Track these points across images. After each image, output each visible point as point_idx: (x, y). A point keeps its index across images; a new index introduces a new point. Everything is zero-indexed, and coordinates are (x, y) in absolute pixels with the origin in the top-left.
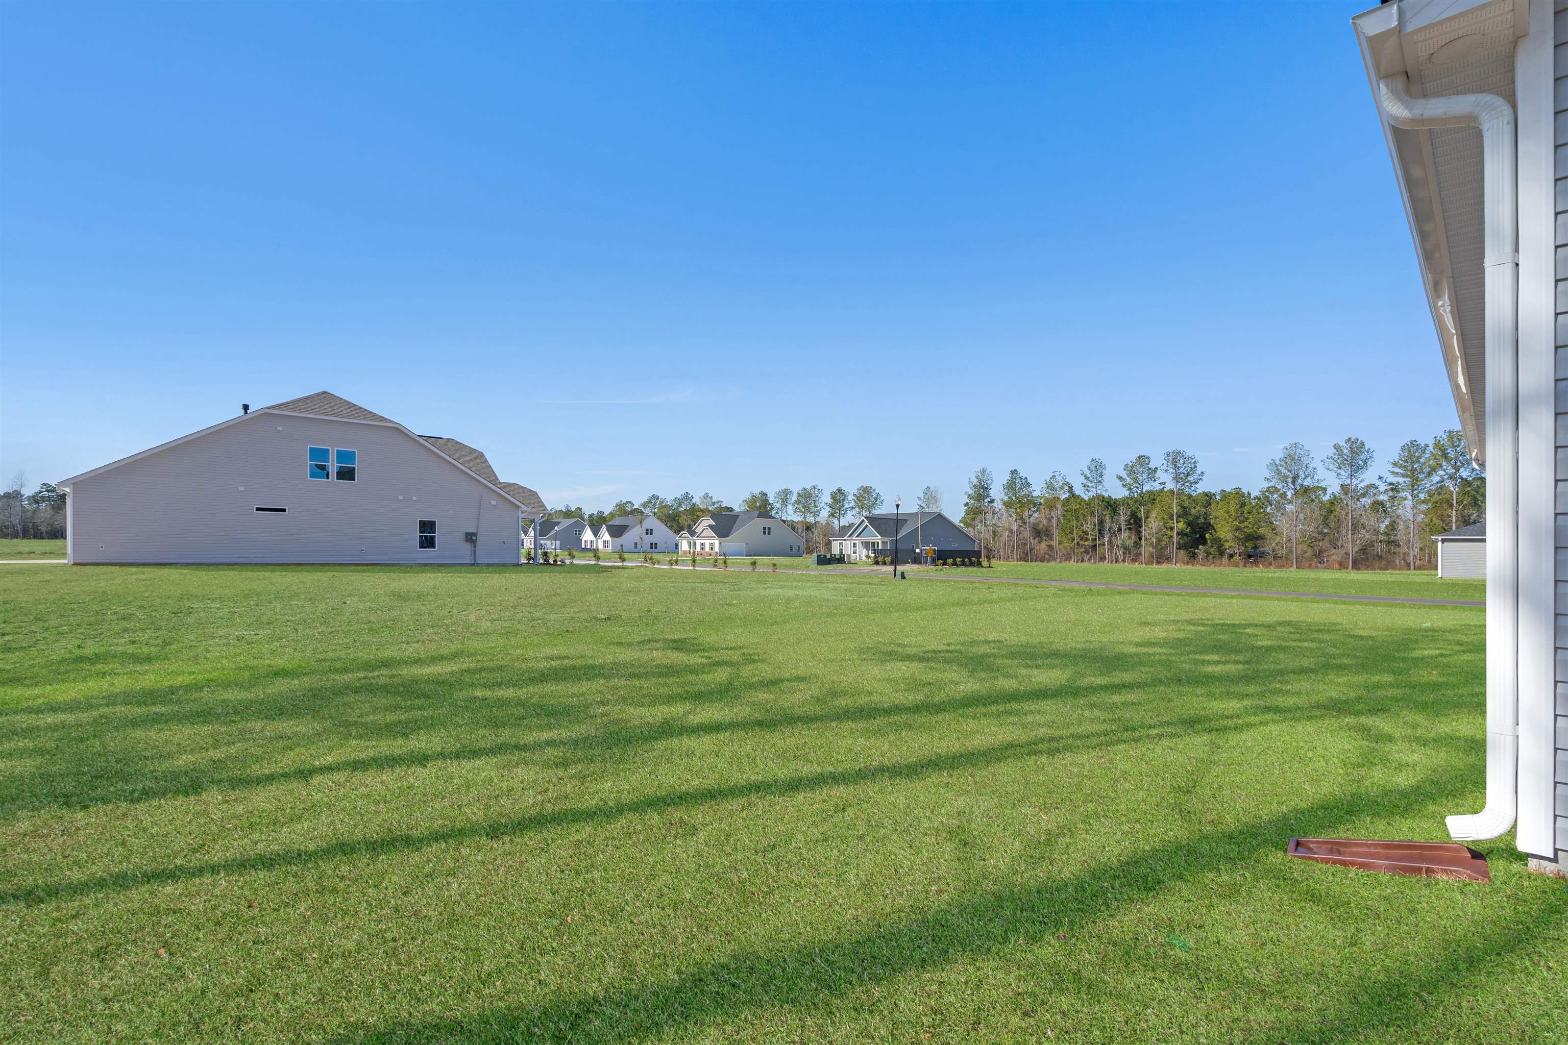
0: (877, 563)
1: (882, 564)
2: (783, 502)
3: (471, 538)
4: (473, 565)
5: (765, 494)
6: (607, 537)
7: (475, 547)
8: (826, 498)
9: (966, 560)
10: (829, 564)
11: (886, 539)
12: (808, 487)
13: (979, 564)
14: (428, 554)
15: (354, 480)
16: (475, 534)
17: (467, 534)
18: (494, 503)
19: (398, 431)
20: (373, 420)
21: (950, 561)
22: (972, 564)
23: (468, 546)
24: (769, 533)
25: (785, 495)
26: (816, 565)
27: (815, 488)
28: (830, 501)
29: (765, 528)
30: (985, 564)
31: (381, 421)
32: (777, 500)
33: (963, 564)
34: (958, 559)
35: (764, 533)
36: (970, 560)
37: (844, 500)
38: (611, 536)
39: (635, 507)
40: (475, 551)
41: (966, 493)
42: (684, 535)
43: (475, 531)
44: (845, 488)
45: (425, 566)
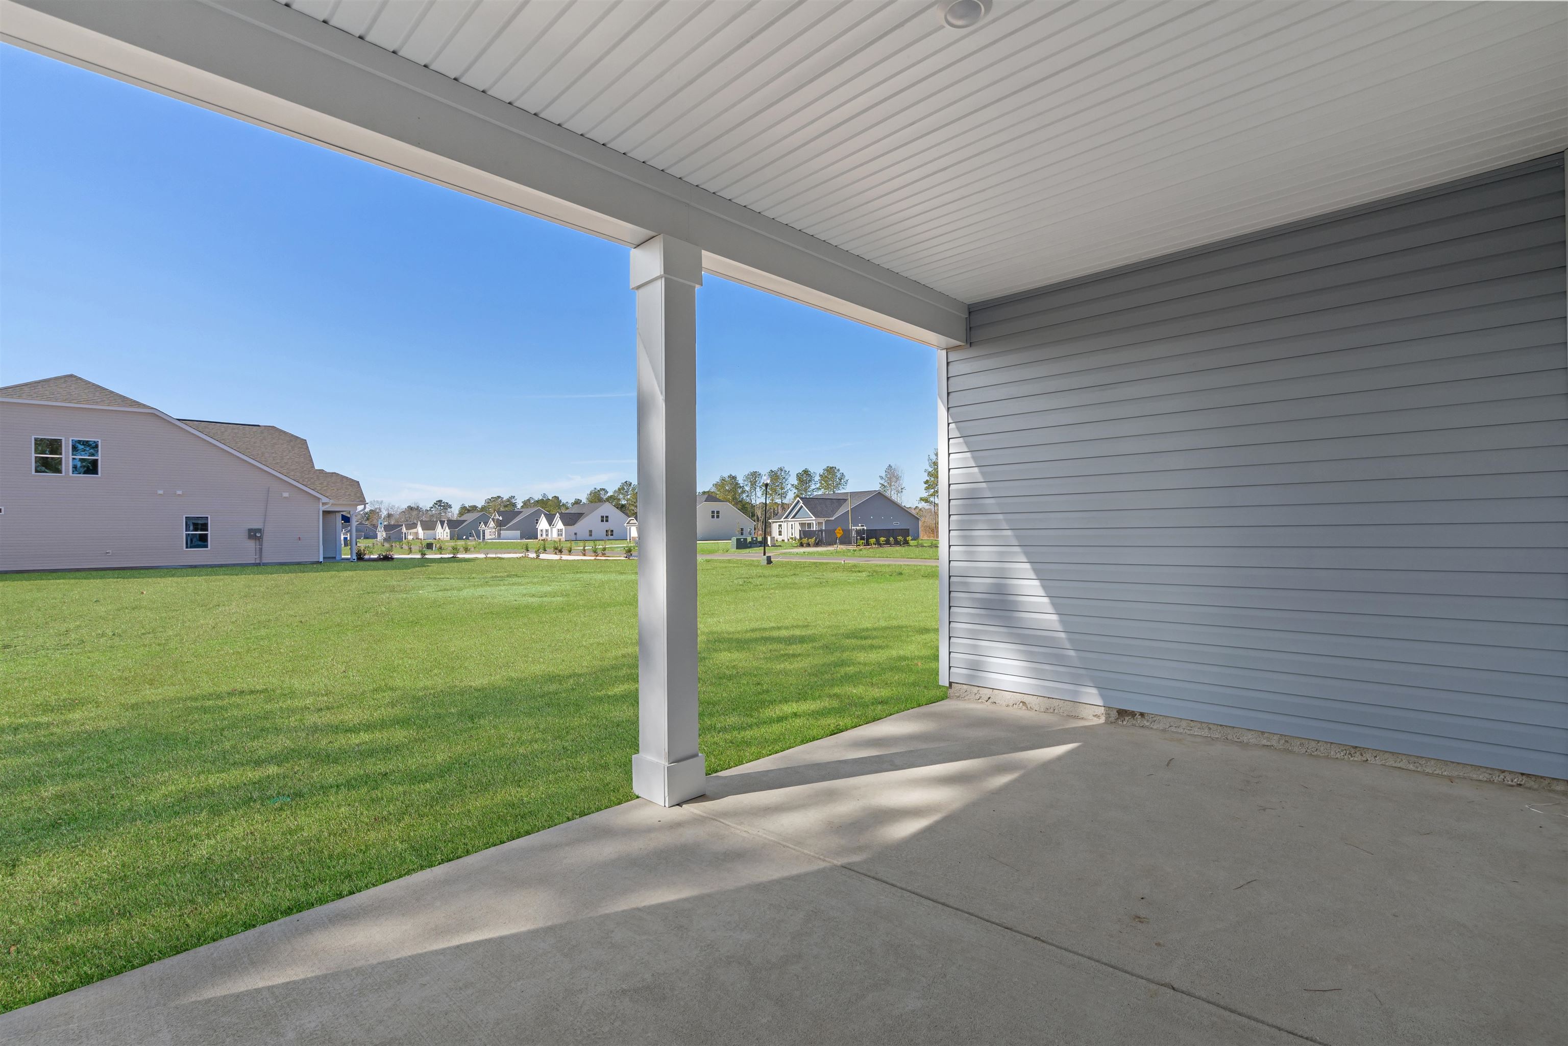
0: (802, 545)
1: (806, 546)
2: (752, 485)
3: (254, 534)
4: (259, 566)
5: (734, 478)
6: (560, 525)
7: (261, 545)
8: (793, 480)
9: (891, 539)
10: (750, 547)
11: (822, 520)
12: (775, 469)
13: (906, 543)
14: (197, 555)
15: (97, 474)
16: (259, 530)
17: (250, 530)
18: (286, 495)
19: (155, 416)
20: (124, 406)
21: (873, 541)
22: (897, 543)
23: (251, 545)
24: (718, 517)
25: (754, 477)
26: (735, 549)
27: (781, 470)
28: (796, 482)
29: (713, 512)
30: (912, 543)
31: (131, 406)
32: (746, 483)
33: (888, 543)
34: (882, 539)
35: (713, 517)
36: (896, 539)
37: (810, 481)
38: (564, 525)
39: (609, 494)
40: (261, 549)
41: (926, 471)
42: (631, 522)
43: (260, 527)
44: (812, 470)
45: (195, 569)
